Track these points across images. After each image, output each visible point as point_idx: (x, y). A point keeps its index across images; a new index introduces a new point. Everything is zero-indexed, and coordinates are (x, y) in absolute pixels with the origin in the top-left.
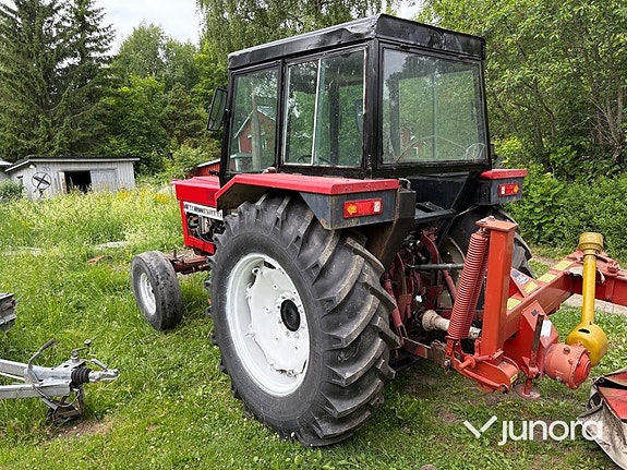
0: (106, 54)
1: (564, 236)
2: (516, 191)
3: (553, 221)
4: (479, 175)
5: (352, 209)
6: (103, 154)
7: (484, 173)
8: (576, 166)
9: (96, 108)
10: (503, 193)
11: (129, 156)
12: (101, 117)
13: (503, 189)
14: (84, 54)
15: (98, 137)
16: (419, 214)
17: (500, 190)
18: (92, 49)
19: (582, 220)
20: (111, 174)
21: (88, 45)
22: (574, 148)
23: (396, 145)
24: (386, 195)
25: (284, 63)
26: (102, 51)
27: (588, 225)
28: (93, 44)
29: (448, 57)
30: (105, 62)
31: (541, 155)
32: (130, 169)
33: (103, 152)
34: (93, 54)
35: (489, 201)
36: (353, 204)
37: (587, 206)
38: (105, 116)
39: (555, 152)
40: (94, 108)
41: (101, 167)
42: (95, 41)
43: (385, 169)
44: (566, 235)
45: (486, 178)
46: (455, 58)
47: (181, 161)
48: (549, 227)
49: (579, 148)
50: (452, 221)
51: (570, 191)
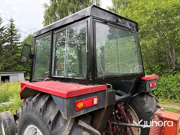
0: (19, 41)
1: (161, 95)
2: (155, 85)
3: (157, 90)
4: (140, 79)
5: (80, 105)
6: (16, 70)
7: (142, 78)
8: (161, 71)
9: (14, 56)
10: (151, 86)
11: (24, 71)
12: (15, 60)
13: (151, 84)
14: (12, 41)
15: (14, 65)
16: (118, 98)
17: (149, 85)
18: (14, 40)
19: (167, 89)
20: (16, 76)
21: (13, 39)
22: (160, 65)
23: (103, 67)
24: (100, 93)
25: (53, 33)
26: (17, 41)
27: (169, 91)
28: (14, 39)
29: (124, 29)
30: (18, 44)
31: (150, 68)
32: (23, 75)
33: (15, 70)
34: (14, 42)
35: (146, 90)
36: (81, 102)
37: (168, 85)
38: (17, 59)
39: (154, 67)
40: (13, 57)
41: (13, 74)
42: (15, 38)
43: (99, 79)
44: (162, 94)
45: (144, 80)
46: (127, 29)
47: (39, 72)
48: (156, 92)
49: (162, 66)
50: (130, 99)
51: (162, 80)
